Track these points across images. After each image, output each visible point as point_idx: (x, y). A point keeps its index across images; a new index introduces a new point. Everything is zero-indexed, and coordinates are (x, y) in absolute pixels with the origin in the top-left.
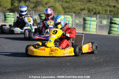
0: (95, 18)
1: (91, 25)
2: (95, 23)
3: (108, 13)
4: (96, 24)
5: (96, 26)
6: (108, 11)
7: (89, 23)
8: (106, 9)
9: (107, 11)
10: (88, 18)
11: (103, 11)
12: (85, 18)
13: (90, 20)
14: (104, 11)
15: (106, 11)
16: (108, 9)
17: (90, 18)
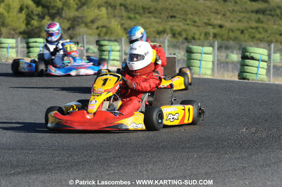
0: (211, 48)
1: (203, 62)
2: (210, 58)
3: (211, 38)
4: (211, 60)
5: (211, 64)
6: (211, 35)
7: (200, 58)
8: (207, 31)
9: (209, 34)
10: (195, 48)
11: (200, 35)
12: (190, 48)
13: (200, 52)
14: (203, 35)
15: (206, 34)
16: (211, 30)
17: (200, 48)
